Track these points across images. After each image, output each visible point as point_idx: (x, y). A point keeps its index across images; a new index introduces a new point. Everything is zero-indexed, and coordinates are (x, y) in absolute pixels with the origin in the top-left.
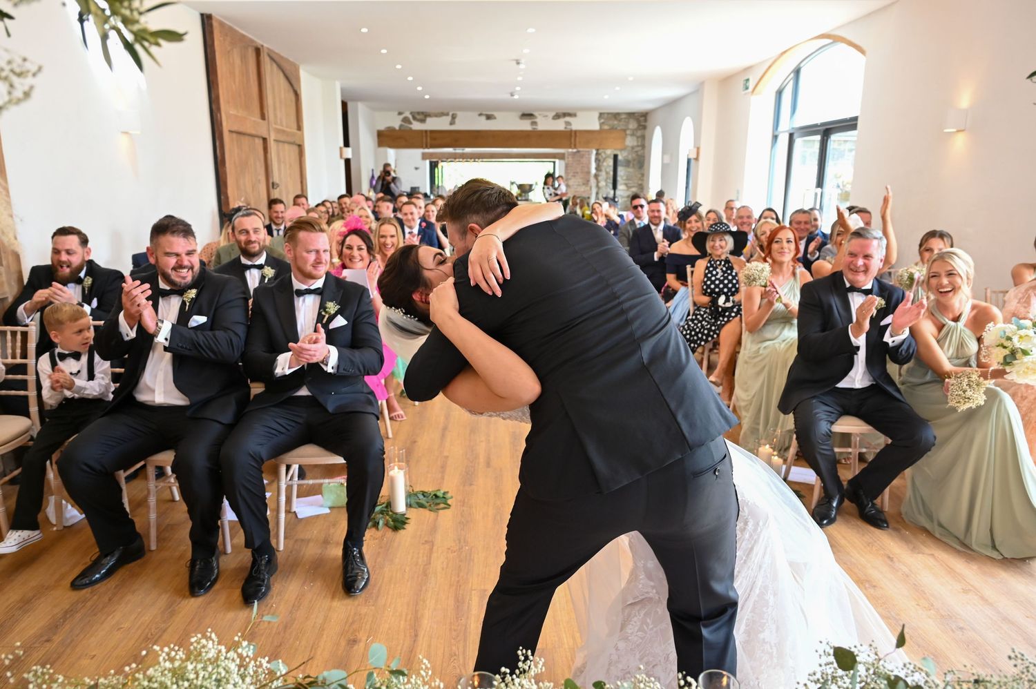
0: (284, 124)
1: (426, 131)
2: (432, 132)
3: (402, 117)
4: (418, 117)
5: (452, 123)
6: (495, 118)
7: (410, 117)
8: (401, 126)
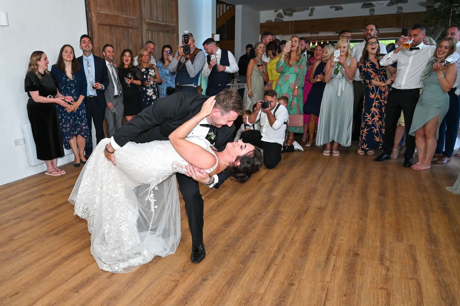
0: (160, 19)
1: (292, 22)
2: (296, 22)
3: (277, 13)
4: (287, 12)
5: (311, 14)
6: (342, 9)
7: (283, 13)
8: (276, 19)
